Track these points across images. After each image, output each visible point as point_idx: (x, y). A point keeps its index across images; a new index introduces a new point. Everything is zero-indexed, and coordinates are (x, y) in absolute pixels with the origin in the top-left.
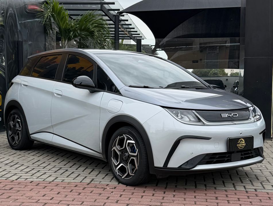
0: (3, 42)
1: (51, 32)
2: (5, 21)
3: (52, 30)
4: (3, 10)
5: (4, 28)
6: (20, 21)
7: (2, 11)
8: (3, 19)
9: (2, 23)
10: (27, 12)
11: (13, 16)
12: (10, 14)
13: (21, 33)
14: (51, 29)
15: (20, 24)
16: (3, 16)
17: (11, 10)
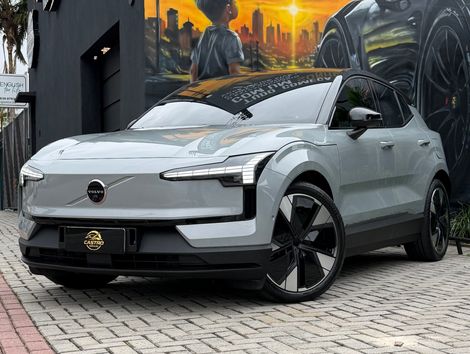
0: (411, 76)
4: (416, 14)
5: (416, 49)
7: (411, 18)
8: (413, 33)
9: (410, 41)
12: (442, 19)
16: (415, 27)
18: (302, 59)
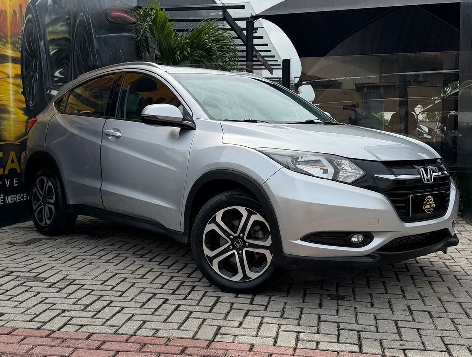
0: (69, 66)
1: (148, 55)
2: (72, 32)
3: (150, 53)
4: (69, 13)
5: (70, 43)
6: (98, 34)
7: (67, 16)
8: (68, 29)
9: (67, 36)
10: (109, 21)
11: (85, 26)
12: (80, 21)
13: (99, 54)
14: (149, 51)
15: (98, 39)
16: (69, 24)
17: (82, 16)
18: (14, 39)
